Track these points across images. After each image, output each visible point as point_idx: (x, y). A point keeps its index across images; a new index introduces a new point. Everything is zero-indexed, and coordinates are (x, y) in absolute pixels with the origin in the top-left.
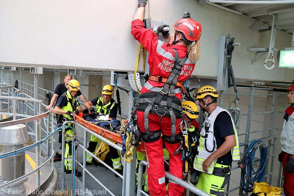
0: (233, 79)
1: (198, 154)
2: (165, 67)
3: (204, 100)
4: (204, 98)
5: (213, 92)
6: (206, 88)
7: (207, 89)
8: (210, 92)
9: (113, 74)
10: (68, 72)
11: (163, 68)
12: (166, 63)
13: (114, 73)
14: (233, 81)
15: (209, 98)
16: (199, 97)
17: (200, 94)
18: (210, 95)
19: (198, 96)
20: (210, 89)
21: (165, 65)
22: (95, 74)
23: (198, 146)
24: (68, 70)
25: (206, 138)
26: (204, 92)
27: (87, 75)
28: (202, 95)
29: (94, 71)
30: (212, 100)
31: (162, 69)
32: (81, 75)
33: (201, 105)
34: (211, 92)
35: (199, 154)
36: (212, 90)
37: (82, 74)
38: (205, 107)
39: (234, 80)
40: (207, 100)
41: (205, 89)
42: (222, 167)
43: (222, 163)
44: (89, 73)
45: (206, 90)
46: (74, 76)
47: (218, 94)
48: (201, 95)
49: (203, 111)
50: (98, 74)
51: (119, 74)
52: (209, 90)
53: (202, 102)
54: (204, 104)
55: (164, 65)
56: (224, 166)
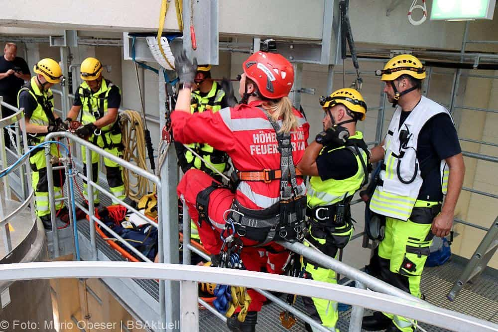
0: (351, 43)
1: (382, 186)
2: (262, 146)
3: (396, 83)
4: (397, 79)
5: (415, 69)
6: (402, 60)
7: (405, 61)
8: (409, 68)
9: (126, 37)
10: (51, 42)
11: (260, 151)
12: (261, 140)
13: (129, 37)
14: (351, 47)
15: (406, 81)
16: (387, 77)
17: (389, 72)
18: (410, 74)
19: (384, 75)
20: (410, 62)
21: (262, 142)
22: (106, 43)
23: (383, 171)
24: (50, 37)
25: (400, 159)
26: (396, 68)
27: (91, 45)
28: (393, 73)
29: (103, 39)
30: (412, 84)
31: (260, 153)
32: (76, 45)
33: (389, 92)
34: (412, 69)
35: (384, 185)
36: (415, 64)
37: (78, 44)
38: (397, 98)
39: (352, 45)
40: (401, 84)
41: (399, 62)
42: (429, 204)
43: (428, 198)
44: (95, 43)
45: (402, 65)
46: (64, 47)
47: (424, 73)
48: (391, 74)
49: (392, 104)
50: (111, 43)
51: (137, 38)
52: (407, 65)
53: (392, 88)
54: (396, 91)
55: (260, 144)
56: (432, 203)
